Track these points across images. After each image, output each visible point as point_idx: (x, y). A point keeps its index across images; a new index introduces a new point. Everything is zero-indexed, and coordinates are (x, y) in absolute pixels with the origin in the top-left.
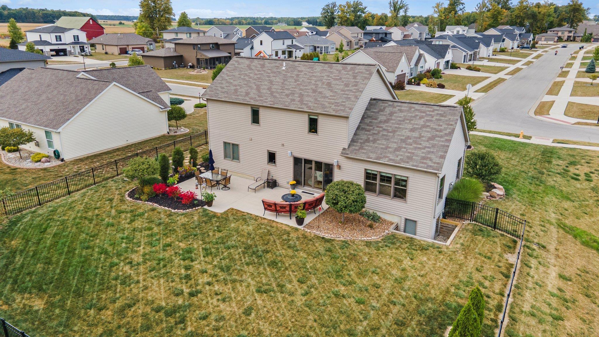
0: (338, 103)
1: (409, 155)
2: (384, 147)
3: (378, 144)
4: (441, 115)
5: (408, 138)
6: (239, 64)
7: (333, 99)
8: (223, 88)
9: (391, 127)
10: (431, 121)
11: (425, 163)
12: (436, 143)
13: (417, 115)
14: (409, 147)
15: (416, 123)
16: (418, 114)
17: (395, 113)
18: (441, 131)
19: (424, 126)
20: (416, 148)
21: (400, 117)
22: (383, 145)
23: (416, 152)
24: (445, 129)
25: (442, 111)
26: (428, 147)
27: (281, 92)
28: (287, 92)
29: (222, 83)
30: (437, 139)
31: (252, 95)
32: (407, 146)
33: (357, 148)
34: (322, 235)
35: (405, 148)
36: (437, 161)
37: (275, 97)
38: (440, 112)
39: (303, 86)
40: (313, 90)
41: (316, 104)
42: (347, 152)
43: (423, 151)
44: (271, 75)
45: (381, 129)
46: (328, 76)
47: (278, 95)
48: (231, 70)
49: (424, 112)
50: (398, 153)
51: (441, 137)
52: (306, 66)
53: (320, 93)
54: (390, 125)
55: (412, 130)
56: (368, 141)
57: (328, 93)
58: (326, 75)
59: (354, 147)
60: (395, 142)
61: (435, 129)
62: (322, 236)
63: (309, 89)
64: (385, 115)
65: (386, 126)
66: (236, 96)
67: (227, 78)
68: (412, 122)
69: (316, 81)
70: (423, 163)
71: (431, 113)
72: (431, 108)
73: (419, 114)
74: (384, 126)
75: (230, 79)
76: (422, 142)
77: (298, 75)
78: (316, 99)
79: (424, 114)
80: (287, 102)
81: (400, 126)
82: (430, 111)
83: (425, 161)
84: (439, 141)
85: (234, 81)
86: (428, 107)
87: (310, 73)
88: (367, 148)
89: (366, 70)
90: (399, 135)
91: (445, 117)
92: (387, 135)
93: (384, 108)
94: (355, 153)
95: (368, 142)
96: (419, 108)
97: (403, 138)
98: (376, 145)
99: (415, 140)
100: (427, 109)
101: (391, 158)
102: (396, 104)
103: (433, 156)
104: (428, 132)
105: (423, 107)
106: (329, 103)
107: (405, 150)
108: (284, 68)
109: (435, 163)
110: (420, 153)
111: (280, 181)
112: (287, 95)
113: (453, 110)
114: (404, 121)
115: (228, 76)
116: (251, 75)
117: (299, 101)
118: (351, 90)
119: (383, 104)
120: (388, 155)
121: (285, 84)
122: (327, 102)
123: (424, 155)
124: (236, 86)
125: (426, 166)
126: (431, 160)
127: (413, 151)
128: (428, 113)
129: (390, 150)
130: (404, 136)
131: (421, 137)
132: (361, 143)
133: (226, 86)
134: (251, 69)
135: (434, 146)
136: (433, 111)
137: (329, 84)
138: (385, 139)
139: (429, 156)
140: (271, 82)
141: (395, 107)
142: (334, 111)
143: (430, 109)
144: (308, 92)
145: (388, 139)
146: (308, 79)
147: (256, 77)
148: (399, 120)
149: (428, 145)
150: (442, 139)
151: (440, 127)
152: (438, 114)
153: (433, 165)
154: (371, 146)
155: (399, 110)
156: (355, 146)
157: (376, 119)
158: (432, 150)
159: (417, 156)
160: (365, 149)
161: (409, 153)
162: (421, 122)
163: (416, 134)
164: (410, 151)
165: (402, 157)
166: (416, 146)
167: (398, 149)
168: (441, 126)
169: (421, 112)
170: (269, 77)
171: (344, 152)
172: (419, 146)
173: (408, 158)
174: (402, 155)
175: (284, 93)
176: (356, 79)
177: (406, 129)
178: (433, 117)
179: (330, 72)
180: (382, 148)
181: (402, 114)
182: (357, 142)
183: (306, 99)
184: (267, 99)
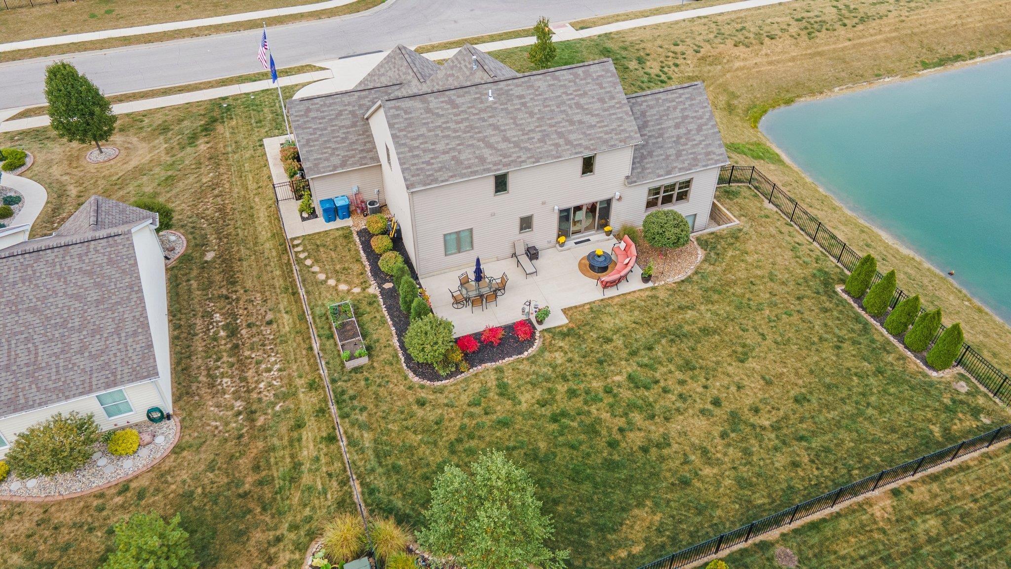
0: (615, 129)
1: (692, 156)
2: (664, 157)
4: (691, 99)
7: (605, 126)
8: (428, 163)
9: (654, 130)
12: (706, 132)
15: (674, 116)
16: (667, 105)
17: (646, 111)
23: (696, 150)
27: (529, 139)
29: (417, 156)
30: (704, 127)
31: (490, 159)
32: (684, 147)
36: (719, 153)
38: (688, 96)
40: (567, 121)
41: (591, 140)
42: (630, 180)
44: (484, 115)
45: (646, 137)
48: (406, 127)
53: (580, 122)
56: (643, 156)
59: (637, 171)
61: (695, 117)
62: (678, 280)
64: (638, 118)
66: (466, 168)
68: (670, 117)
71: (680, 99)
72: (676, 93)
73: (670, 104)
74: (647, 132)
76: (695, 137)
77: (524, 105)
80: (552, 150)
81: (662, 126)
82: (677, 98)
83: (710, 157)
85: (433, 144)
87: (537, 95)
94: (643, 178)
96: (664, 97)
99: (686, 137)
100: (673, 96)
101: (679, 167)
103: (714, 149)
105: (668, 94)
106: (606, 133)
107: (685, 152)
108: (491, 99)
113: (698, 89)
115: (412, 140)
116: (453, 126)
118: (614, 106)
121: (521, 125)
123: (705, 151)
124: (448, 153)
125: (714, 161)
127: (693, 151)
128: (677, 100)
130: (673, 136)
132: (638, 162)
133: (432, 158)
134: (439, 115)
135: (706, 137)
140: (496, 127)
141: (642, 105)
146: (545, 106)
147: (462, 126)
148: (657, 119)
149: (701, 139)
151: (698, 114)
153: (718, 158)
154: (652, 162)
155: (647, 106)
156: (639, 168)
158: (708, 142)
160: (648, 168)
163: (682, 131)
165: (689, 162)
168: (698, 111)
170: (484, 120)
172: (694, 143)
174: (687, 160)
175: (533, 138)
176: (604, 88)
178: (684, 104)
183: (572, 137)
184: (520, 157)
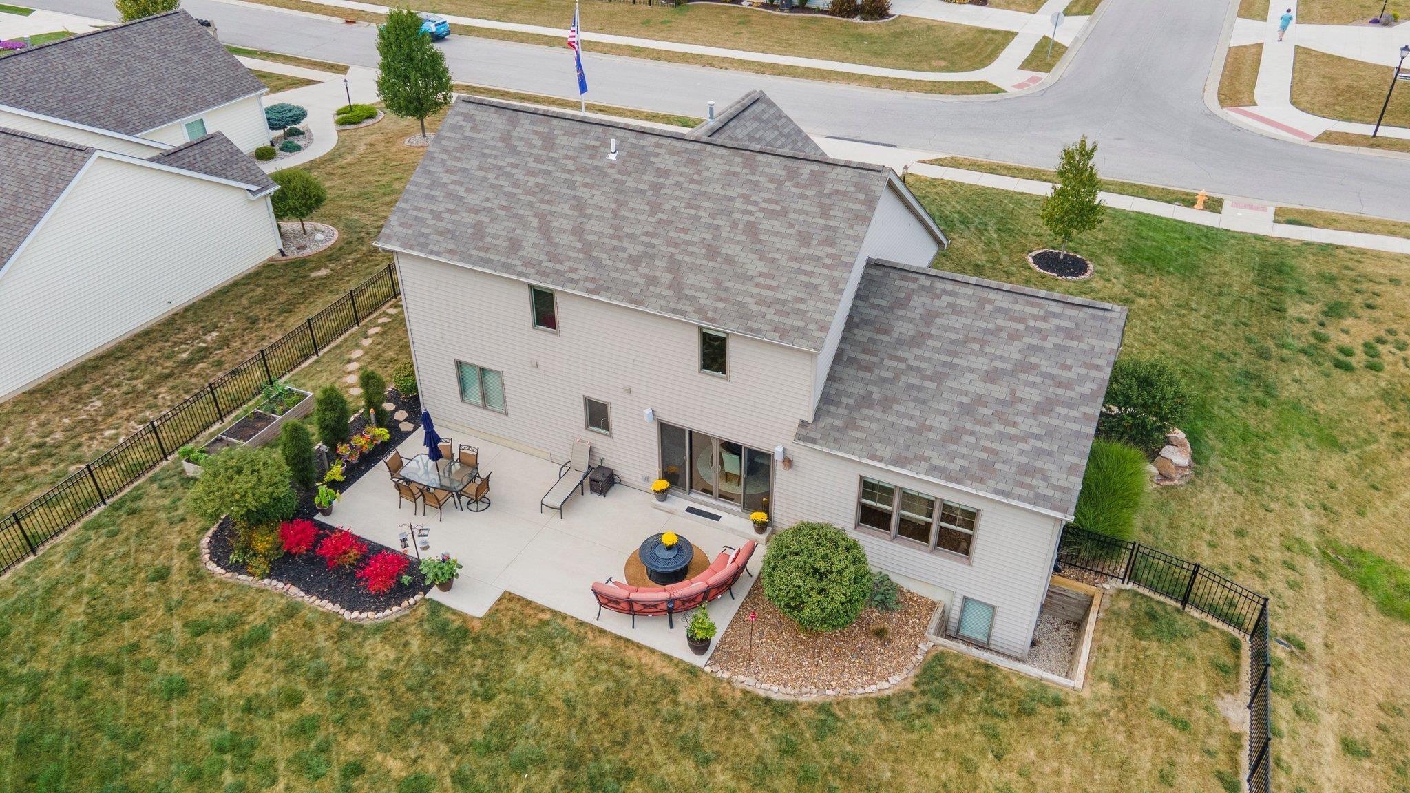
0: (785, 303)
1: (984, 456)
2: (913, 424)
3: (898, 414)
4: (1069, 334)
5: (979, 400)
6: (474, 128)
7: (770, 288)
8: (437, 216)
9: (929, 360)
10: (1042, 349)
11: (1030, 487)
12: (1057, 422)
13: (1000, 329)
14: (985, 430)
15: (998, 352)
16: (1000, 322)
17: (939, 314)
18: (1068, 386)
19: (1023, 366)
20: (1002, 436)
21: (954, 330)
22: (911, 417)
23: (1002, 448)
24: (1082, 380)
25: (1070, 318)
26: (1037, 437)
27: (615, 248)
28: (633, 249)
29: (433, 197)
30: (1059, 409)
31: (528, 251)
32: (977, 428)
33: (839, 423)
34: (764, 689)
35: (972, 433)
36: (1061, 484)
37: (597, 263)
38: (1064, 324)
39: (677, 229)
40: (708, 247)
41: (721, 299)
42: (812, 435)
43: (1021, 445)
44: (579, 179)
45: (902, 366)
46: (747, 199)
47: (604, 257)
48: (455, 149)
49: (1020, 320)
50: (953, 447)
51: (1071, 405)
52: (678, 154)
53: (729, 260)
54: (928, 354)
55: (991, 376)
56: (866, 401)
57: (754, 265)
58: (742, 196)
59: (829, 420)
60: (944, 413)
61: (1053, 377)
62: (762, 694)
63: (694, 244)
64: (911, 320)
65: (917, 357)
66: (480, 249)
67: (446, 179)
68: (987, 349)
69: (712, 216)
70: (1022, 485)
71: (1040, 324)
72: (1039, 306)
73: (1007, 324)
74: (909, 355)
75: (454, 182)
76: (1019, 419)
77: (656, 187)
78: (718, 283)
79: (1021, 327)
80: (636, 285)
81: (956, 361)
82: (1036, 317)
83: (1028, 480)
84: (1067, 418)
85: (469, 190)
86: (1032, 304)
87: (692, 181)
88: (866, 424)
89: (855, 185)
90: (952, 390)
91: (1079, 339)
92: (919, 388)
93: (908, 298)
94: (835, 441)
95: (870, 407)
96: (1004, 305)
97: (966, 400)
98: (892, 418)
99: (999, 408)
100: (1029, 310)
101: (935, 462)
102: (940, 285)
103: (1050, 467)
104: (1034, 385)
105: (1016, 302)
106: (760, 302)
107: (972, 440)
108: (612, 157)
109: (1056, 488)
110: (1012, 451)
111: (622, 471)
112: (634, 261)
113: (1103, 319)
114: (964, 343)
115: (447, 171)
116: (519, 174)
117: (670, 287)
118: (819, 258)
119: (904, 284)
120: (928, 453)
121: (624, 219)
122: (752, 295)
123: (1024, 460)
124: (476, 212)
125: (1031, 494)
126: (1045, 478)
127: (995, 446)
128: (1031, 323)
129: (932, 435)
130: (966, 393)
131: (1014, 400)
132: (848, 407)
133: (448, 211)
134: (514, 151)
135: (1051, 433)
136: (1044, 319)
137: (752, 230)
138: (916, 400)
139: (1039, 464)
140: (580, 206)
141: (939, 297)
142: (775, 330)
143: (1035, 311)
144: (692, 254)
145: (924, 402)
146: (690, 206)
147: (532, 181)
148: (953, 341)
149: (1035, 430)
150: (1073, 413)
151: (1066, 374)
152: (1059, 329)
153: (1049, 493)
154: (878, 421)
155: (949, 305)
156: (836, 416)
157: (886, 332)
158: (1046, 446)
159: (1005, 461)
160: (862, 429)
161: (984, 449)
162: (1013, 351)
163: (999, 391)
164: (985, 443)
165: (965, 463)
166: (999, 427)
167: (953, 436)
168: (1069, 368)
169: (1013, 319)
170: (571, 185)
171: (804, 432)
172: (1010, 430)
173: (984, 465)
174: (963, 457)
175: (624, 250)
176: (829, 218)
177: (973, 370)
178: (1045, 338)
179: (750, 182)
180: (909, 429)
181: (959, 322)
182: (837, 404)
183: (691, 279)
184: (574, 270)
